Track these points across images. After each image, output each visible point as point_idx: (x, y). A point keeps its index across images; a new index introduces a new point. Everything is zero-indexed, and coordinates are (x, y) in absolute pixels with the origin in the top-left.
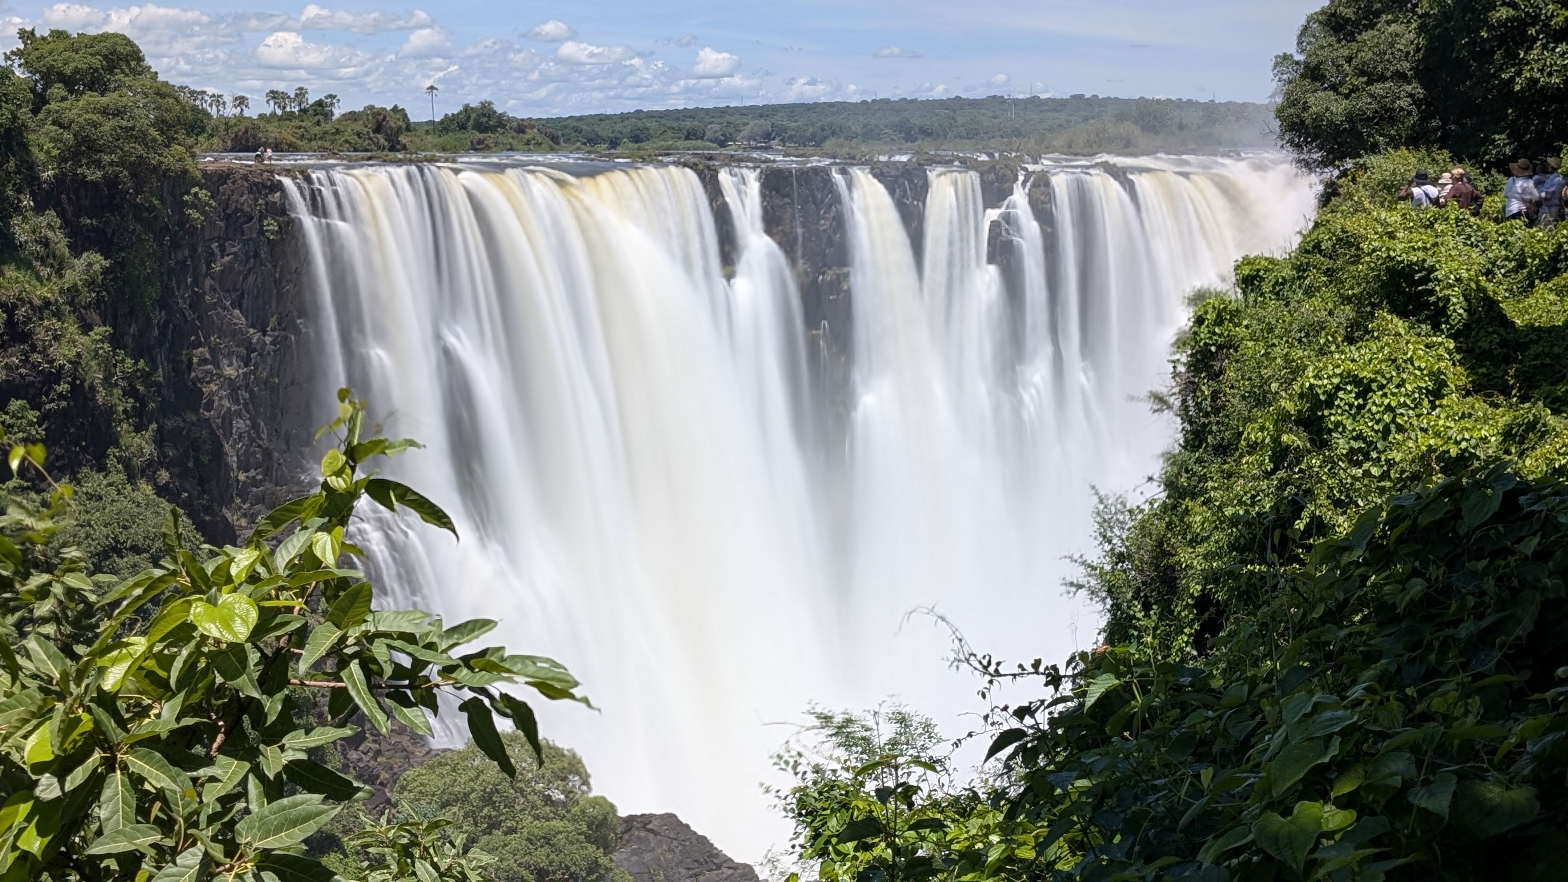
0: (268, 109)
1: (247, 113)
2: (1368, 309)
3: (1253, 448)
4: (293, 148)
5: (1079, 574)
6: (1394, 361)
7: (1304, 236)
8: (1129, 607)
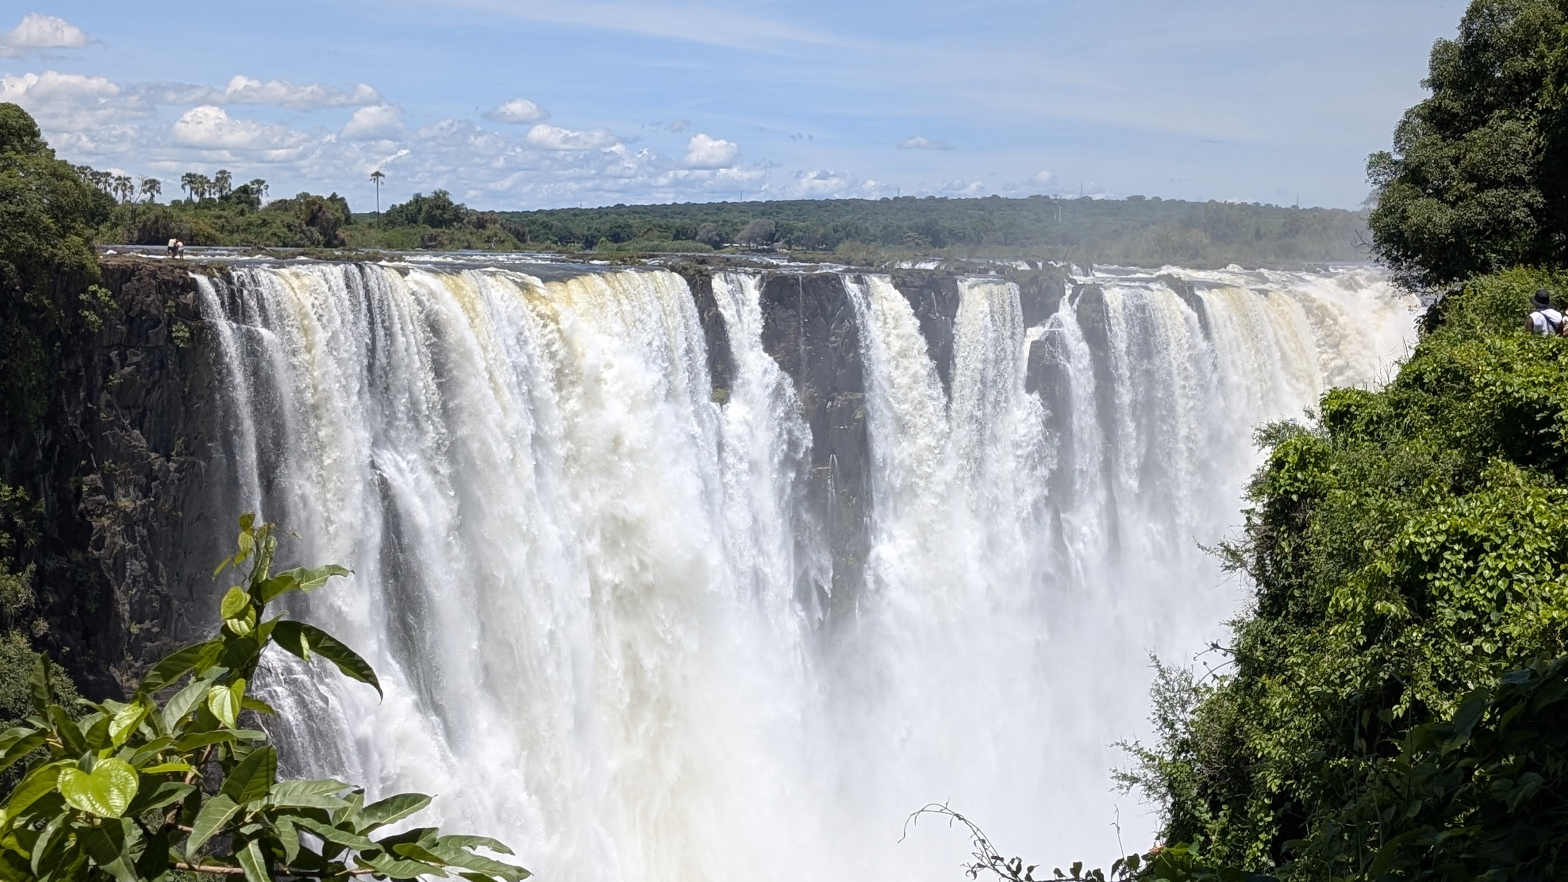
0: (183, 196)
1: (158, 200)
2: (1480, 454)
3: (1342, 616)
4: (210, 241)
5: (1133, 765)
6: (1511, 516)
7: (1403, 366)
8: (1194, 807)
